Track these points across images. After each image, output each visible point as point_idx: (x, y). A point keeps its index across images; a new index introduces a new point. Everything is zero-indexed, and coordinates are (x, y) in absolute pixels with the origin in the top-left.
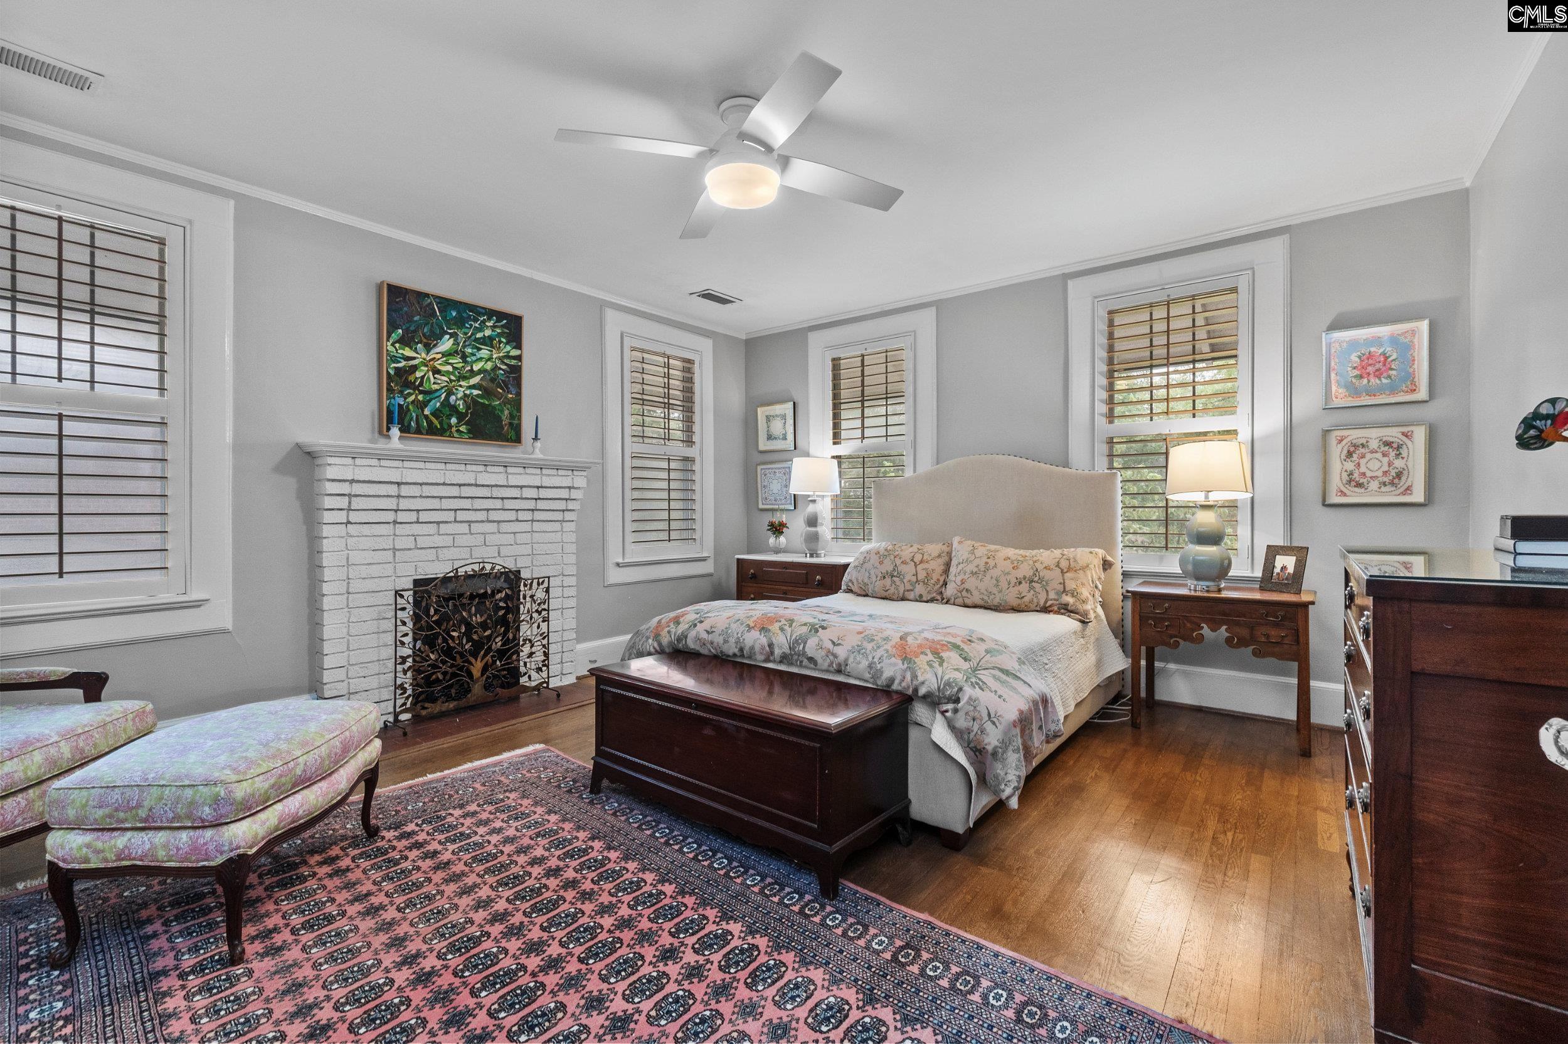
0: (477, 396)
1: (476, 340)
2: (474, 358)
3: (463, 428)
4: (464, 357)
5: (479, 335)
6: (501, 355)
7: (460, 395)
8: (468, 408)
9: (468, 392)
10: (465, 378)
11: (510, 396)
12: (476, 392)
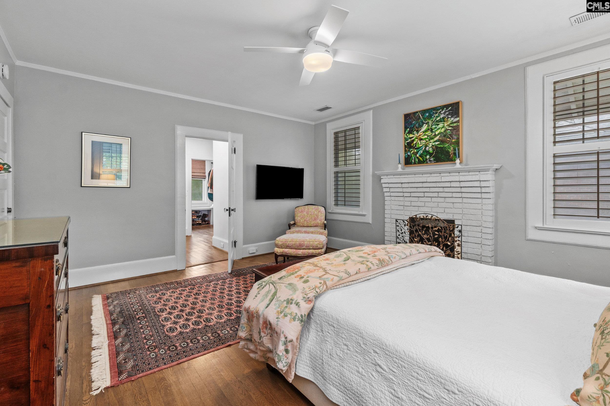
0: (438, 144)
1: (437, 121)
2: (436, 129)
3: (432, 159)
4: (432, 130)
5: (438, 119)
6: (448, 123)
7: (430, 146)
8: (434, 150)
9: (433, 144)
10: (432, 139)
11: (454, 140)
12: (437, 143)
